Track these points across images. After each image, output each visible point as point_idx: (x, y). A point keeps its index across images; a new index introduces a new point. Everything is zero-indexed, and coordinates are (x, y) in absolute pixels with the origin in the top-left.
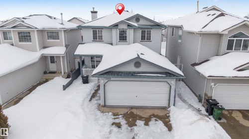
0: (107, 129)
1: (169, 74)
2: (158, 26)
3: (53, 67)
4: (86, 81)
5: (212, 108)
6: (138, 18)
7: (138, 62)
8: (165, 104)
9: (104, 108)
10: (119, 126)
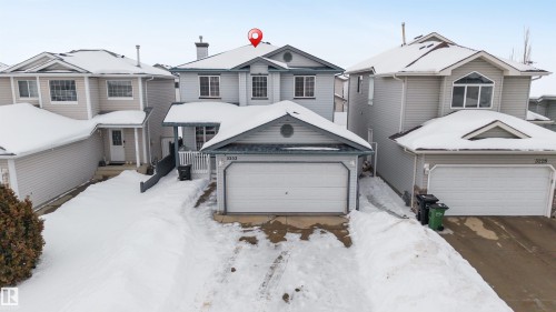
0: (231, 246)
1: (345, 147)
2: (327, 68)
3: (117, 153)
4: (186, 175)
5: (427, 210)
6: (287, 53)
7: (287, 125)
8: (340, 208)
9: (224, 215)
10: (253, 241)
